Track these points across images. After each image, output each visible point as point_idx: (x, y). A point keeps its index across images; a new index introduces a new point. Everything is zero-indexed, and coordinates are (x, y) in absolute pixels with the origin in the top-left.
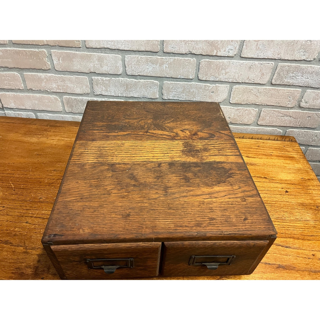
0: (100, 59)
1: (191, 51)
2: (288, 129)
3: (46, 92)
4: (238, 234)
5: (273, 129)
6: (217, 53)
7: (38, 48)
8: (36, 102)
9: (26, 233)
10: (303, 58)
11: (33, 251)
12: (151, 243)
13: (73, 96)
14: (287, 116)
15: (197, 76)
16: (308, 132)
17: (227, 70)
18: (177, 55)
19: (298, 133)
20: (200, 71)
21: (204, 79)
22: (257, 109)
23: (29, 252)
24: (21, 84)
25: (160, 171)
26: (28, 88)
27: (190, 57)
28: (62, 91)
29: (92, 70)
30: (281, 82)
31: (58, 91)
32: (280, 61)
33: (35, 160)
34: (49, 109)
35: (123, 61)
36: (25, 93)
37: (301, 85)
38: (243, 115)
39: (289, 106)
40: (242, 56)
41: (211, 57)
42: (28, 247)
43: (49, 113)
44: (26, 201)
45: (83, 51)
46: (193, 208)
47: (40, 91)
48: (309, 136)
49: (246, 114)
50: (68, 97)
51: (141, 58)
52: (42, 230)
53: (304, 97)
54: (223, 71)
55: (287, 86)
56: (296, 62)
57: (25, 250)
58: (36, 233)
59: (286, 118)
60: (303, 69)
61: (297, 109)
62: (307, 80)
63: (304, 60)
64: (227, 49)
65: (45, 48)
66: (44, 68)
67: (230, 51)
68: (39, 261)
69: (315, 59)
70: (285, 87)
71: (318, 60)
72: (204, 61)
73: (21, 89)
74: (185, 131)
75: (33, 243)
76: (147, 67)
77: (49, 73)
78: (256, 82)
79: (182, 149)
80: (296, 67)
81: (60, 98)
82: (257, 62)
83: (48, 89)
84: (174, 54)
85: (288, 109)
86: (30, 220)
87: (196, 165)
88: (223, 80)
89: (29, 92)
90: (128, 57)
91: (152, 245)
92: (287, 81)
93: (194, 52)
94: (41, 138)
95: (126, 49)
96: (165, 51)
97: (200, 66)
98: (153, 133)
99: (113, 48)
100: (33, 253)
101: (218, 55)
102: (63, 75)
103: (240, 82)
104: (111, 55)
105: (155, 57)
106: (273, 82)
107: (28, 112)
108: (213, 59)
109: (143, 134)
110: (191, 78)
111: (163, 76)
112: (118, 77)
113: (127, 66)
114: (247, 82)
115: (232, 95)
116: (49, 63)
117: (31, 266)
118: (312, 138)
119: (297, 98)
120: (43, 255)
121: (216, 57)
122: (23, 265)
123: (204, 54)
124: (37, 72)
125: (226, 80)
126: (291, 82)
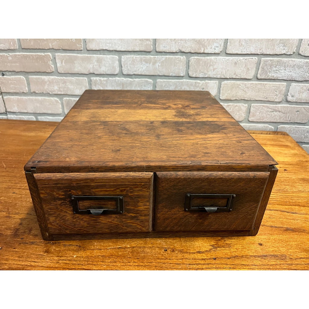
0: (99, 61)
1: (181, 49)
2: (279, 125)
3: (48, 95)
4: (235, 163)
5: (265, 126)
6: (204, 50)
7: (44, 52)
8: (38, 105)
9: (11, 201)
10: (284, 52)
11: (16, 216)
12: (142, 173)
13: (72, 97)
14: (276, 111)
15: (187, 73)
16: (299, 127)
17: (215, 67)
18: (168, 54)
19: (289, 129)
20: (190, 68)
21: (194, 76)
22: (247, 105)
23: (11, 216)
24: (26, 87)
25: (153, 126)
26: (32, 91)
27: (180, 55)
28: (63, 93)
29: (92, 71)
30: (266, 77)
31: (59, 93)
32: (262, 56)
33: (31, 148)
34: (50, 112)
35: (120, 61)
36: (28, 96)
37: (285, 78)
38: (233, 112)
39: (277, 100)
40: (228, 52)
41: (199, 55)
42: (11, 213)
43: (49, 116)
44: (16, 177)
45: (84, 53)
46: (186, 147)
47: (42, 94)
48: (301, 131)
49: (236, 110)
50: (68, 98)
51: (136, 57)
52: (28, 199)
53: (289, 90)
54: (211, 68)
55: (272, 80)
56: (278, 56)
57: (7, 215)
58: (22, 201)
59: (276, 113)
60: (285, 63)
61: (285, 104)
62: (291, 73)
63: (284, 54)
64: (213, 47)
65: (50, 52)
66: (48, 71)
67: (216, 48)
68: (21, 224)
69: (294, 53)
70: (270, 82)
71: (297, 53)
72: (193, 58)
73: (25, 92)
74: (178, 105)
75: (17, 209)
76: (142, 66)
77: (52, 75)
78: (242, 77)
79: (174, 114)
80: (278, 61)
81: (60, 101)
82: (241, 58)
83: (50, 92)
84: (166, 53)
85: (277, 104)
86: (17, 191)
87: (189, 123)
88: (211, 76)
89: (32, 96)
90: (124, 57)
91: (143, 175)
92: (271, 75)
93: (183, 50)
94: (38, 133)
95: (122, 50)
96: (157, 50)
97: (190, 63)
98: (146, 106)
99: (111, 49)
100: (15, 217)
101: (206, 52)
102: (65, 77)
103: (228, 77)
104: (109, 57)
105: (148, 57)
106: (259, 77)
107: (30, 115)
108: (201, 56)
109: (136, 106)
110: (182, 75)
111: (156, 74)
112: (115, 77)
113: (123, 65)
114: (234, 77)
115: (221, 91)
116: (53, 66)
117: (11, 228)
118: (304, 135)
119: (283, 92)
120: (26, 219)
121: (204, 55)
122: (3, 227)
123: (192, 51)
124: (42, 75)
125: (215, 77)
126: (275, 76)
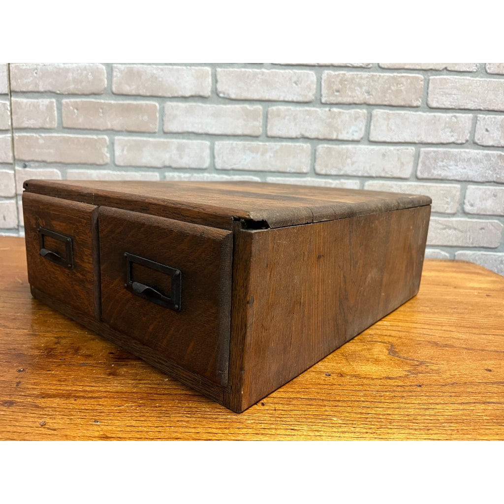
0: (180, 148)
1: (303, 132)
2: (456, 251)
5: (434, 252)
6: (337, 136)
7: (97, 134)
10: (452, 140)
14: (450, 228)
15: (313, 169)
16: (487, 255)
17: (354, 159)
18: (284, 140)
19: (473, 257)
20: (317, 160)
21: (323, 172)
27: (303, 142)
29: (167, 164)
30: (430, 175)
32: (421, 145)
35: (212, 149)
37: (457, 178)
39: (449, 211)
40: (372, 139)
41: (331, 142)
45: (159, 137)
48: (491, 261)
51: (237, 144)
53: (466, 196)
54: (349, 161)
55: (439, 181)
56: (444, 146)
59: (451, 232)
60: (456, 156)
61: (461, 217)
62: (465, 170)
63: (453, 143)
64: (351, 131)
65: (107, 134)
66: (101, 162)
67: (355, 134)
69: (467, 141)
70: (436, 183)
71: (472, 142)
72: (322, 147)
76: (244, 157)
77: (104, 169)
78: (396, 175)
80: (445, 153)
82: (392, 148)
84: (281, 139)
85: (449, 217)
88: (349, 173)
90: (218, 144)
92: (437, 173)
93: (307, 134)
95: (217, 132)
96: (269, 134)
97: (317, 153)
99: (200, 131)
101: (341, 137)
102: (125, 171)
103: (374, 175)
104: (196, 143)
105: (255, 143)
106: (419, 175)
108: (332, 144)
110: (305, 171)
111: (266, 169)
112: (202, 173)
113: (216, 156)
114: (383, 175)
116: (108, 155)
118: (497, 267)
119: (457, 198)
121: (337, 142)
123: (321, 137)
124: (88, 168)
125: (354, 174)
126: (443, 174)
